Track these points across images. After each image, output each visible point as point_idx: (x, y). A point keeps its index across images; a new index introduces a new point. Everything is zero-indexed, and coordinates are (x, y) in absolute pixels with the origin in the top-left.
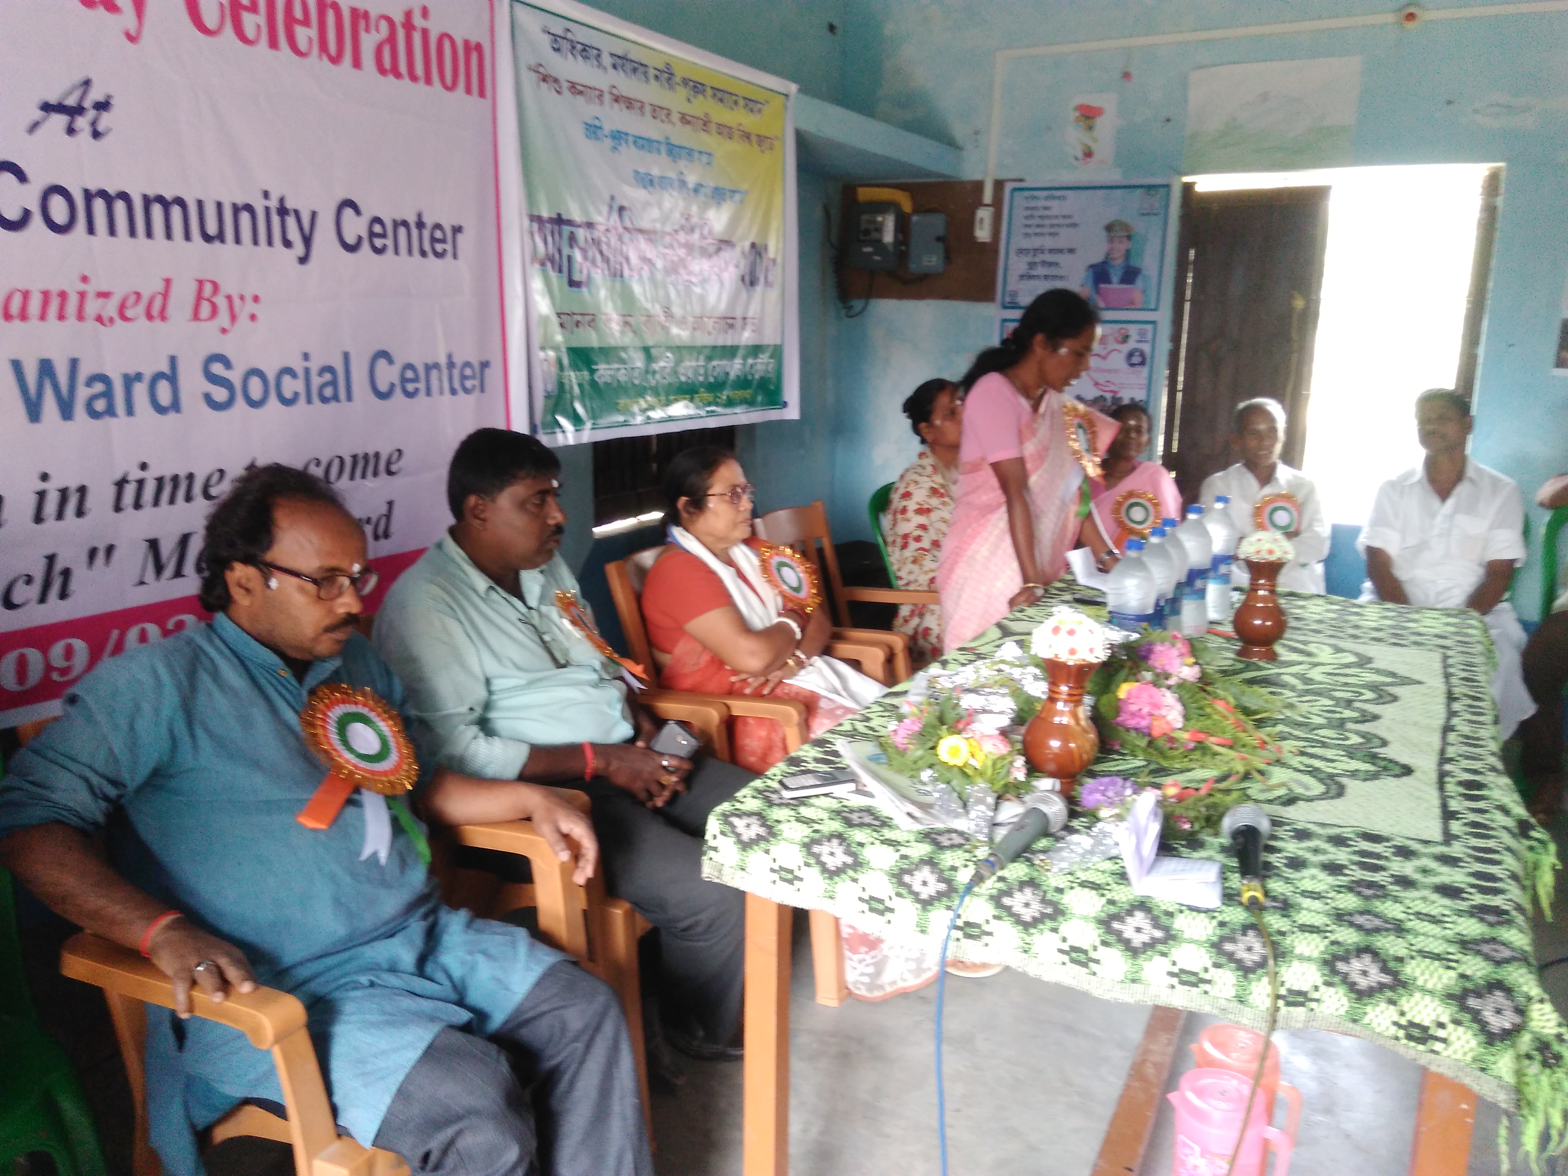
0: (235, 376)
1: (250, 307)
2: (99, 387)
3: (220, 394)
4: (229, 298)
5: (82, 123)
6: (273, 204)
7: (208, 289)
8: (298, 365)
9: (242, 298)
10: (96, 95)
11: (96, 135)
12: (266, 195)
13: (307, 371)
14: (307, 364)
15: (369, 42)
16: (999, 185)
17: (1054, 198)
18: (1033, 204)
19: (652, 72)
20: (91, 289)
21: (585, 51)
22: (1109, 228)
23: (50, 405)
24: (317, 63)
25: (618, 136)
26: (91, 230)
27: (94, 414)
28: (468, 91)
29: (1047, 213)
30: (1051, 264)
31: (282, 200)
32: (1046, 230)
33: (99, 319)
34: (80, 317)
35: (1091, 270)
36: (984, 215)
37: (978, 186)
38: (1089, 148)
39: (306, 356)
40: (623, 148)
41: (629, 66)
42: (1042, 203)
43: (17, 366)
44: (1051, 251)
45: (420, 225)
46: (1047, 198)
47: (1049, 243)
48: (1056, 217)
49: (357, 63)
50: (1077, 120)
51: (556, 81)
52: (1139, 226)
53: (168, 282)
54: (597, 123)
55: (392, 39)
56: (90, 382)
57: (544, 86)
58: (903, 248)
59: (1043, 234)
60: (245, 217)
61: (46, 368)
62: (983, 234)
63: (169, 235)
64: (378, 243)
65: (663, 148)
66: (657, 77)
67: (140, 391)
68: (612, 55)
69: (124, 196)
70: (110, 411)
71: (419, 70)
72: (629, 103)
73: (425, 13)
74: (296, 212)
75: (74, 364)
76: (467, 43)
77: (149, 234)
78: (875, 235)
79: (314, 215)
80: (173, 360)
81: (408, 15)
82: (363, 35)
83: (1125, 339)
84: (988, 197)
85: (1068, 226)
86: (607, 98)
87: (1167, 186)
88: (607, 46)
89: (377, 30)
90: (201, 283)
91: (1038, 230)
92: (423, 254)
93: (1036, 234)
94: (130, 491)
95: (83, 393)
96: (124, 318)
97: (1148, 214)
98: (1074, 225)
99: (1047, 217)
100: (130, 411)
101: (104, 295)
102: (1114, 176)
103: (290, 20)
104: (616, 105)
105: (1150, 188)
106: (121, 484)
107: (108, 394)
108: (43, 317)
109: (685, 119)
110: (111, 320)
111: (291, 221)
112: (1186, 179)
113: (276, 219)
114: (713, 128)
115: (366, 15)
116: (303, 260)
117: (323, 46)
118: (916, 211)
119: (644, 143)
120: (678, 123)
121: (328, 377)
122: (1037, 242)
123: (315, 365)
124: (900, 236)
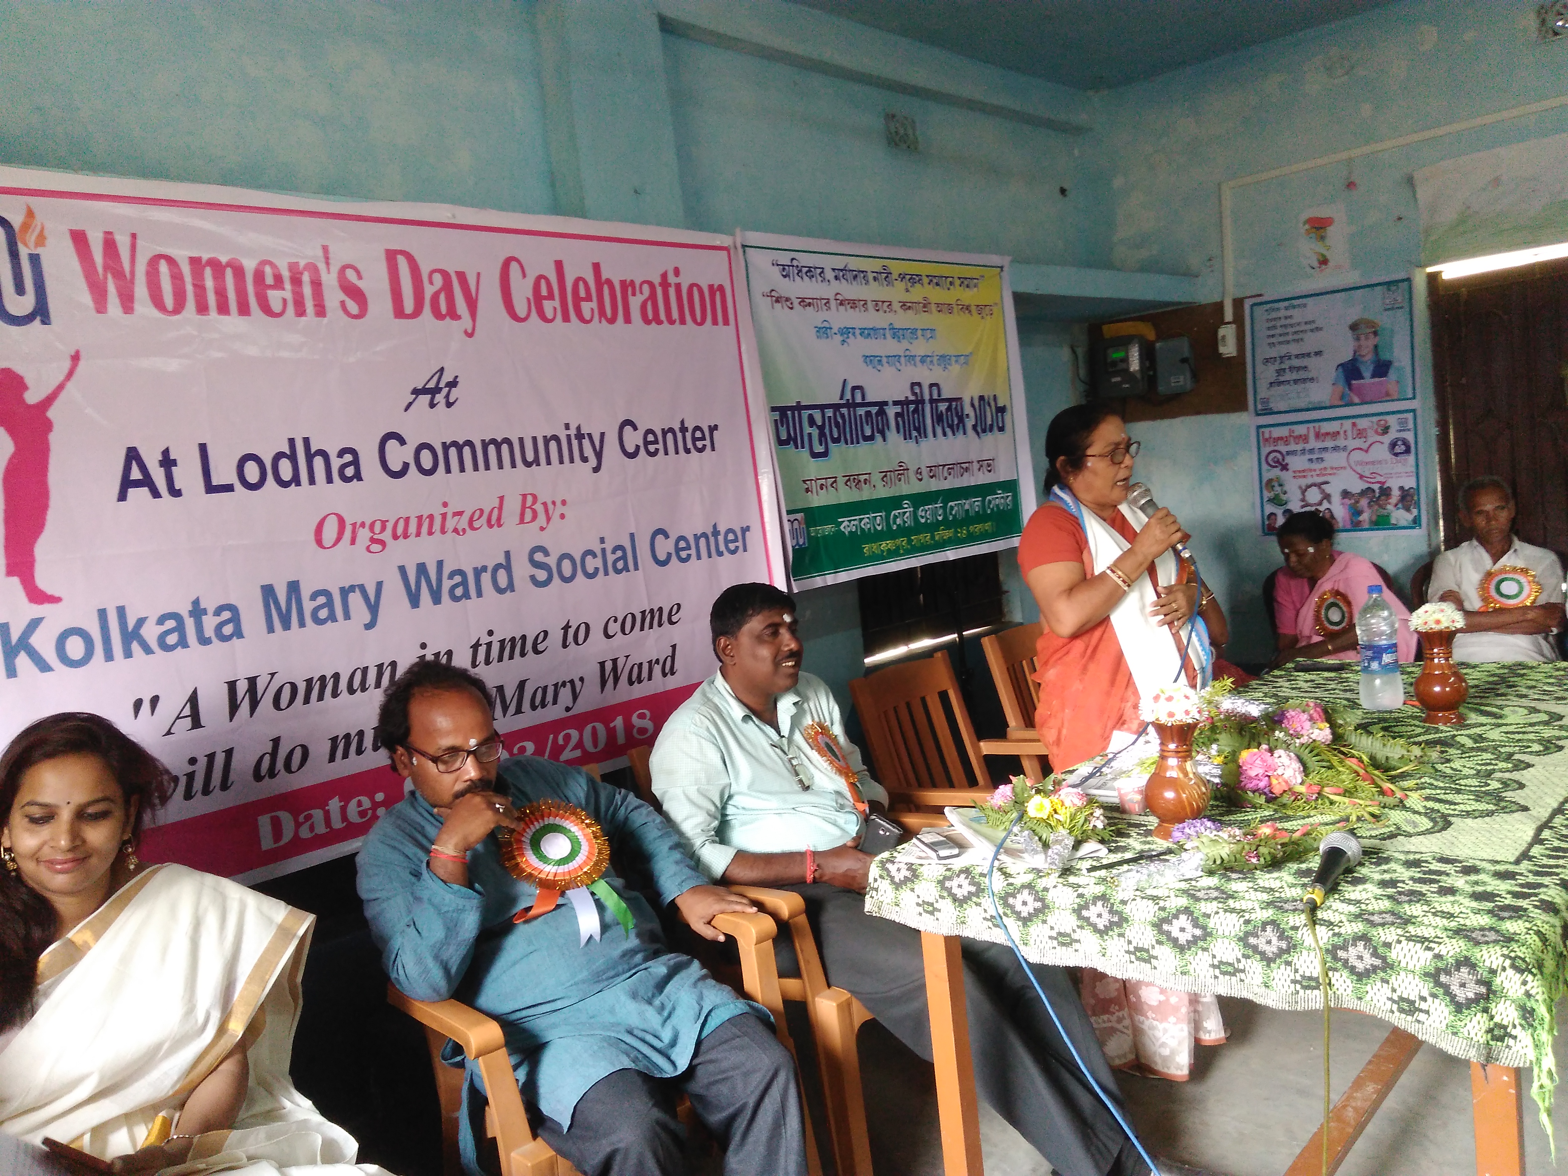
0: (552, 561)
1: (560, 509)
2: (458, 579)
3: (542, 575)
4: (545, 504)
5: (440, 398)
6: (573, 432)
7: (530, 499)
8: (597, 548)
9: (554, 503)
10: (447, 378)
11: (449, 405)
12: (567, 427)
13: (603, 550)
14: (603, 546)
15: (635, 302)
16: (1238, 303)
17: (1294, 307)
18: (1274, 315)
19: (871, 276)
20: (450, 510)
21: (810, 272)
22: (1354, 327)
23: (425, 596)
24: (599, 327)
25: (846, 332)
26: (448, 470)
27: (455, 599)
28: (715, 322)
29: (1288, 321)
30: (1299, 369)
31: (578, 428)
32: (1290, 337)
33: (456, 531)
34: (443, 531)
35: (1340, 369)
36: (1227, 332)
37: (1219, 307)
38: (1323, 255)
39: (602, 540)
40: (852, 339)
41: (849, 275)
42: (1283, 313)
43: (402, 570)
44: (1297, 356)
45: (684, 429)
46: (1286, 308)
47: (1294, 349)
48: (1299, 324)
49: (628, 320)
50: (1308, 232)
51: (787, 299)
52: (1384, 320)
53: (501, 499)
54: (826, 324)
55: (653, 296)
56: (451, 576)
57: (778, 306)
58: (1151, 373)
59: (1288, 342)
60: (553, 445)
61: (422, 569)
62: (1228, 349)
63: (501, 467)
64: (652, 448)
65: (888, 334)
66: (875, 279)
67: (486, 578)
68: (834, 270)
69: (469, 443)
70: (466, 595)
71: (675, 315)
72: (853, 304)
73: (677, 272)
74: (590, 436)
75: (440, 564)
76: (711, 287)
77: (487, 467)
78: (1122, 366)
79: (602, 435)
80: (507, 554)
81: (664, 276)
82: (632, 299)
83: (1386, 430)
84: (1229, 315)
85: (1312, 330)
86: (833, 303)
87: (1408, 280)
88: (828, 263)
89: (641, 293)
90: (524, 496)
91: (1281, 339)
92: (688, 451)
93: (1280, 343)
94: (482, 650)
95: (447, 584)
96: (473, 528)
97: (1392, 309)
98: (1318, 329)
99: (1292, 326)
100: (480, 594)
101: (460, 514)
102: (1353, 278)
103: (577, 300)
104: (842, 308)
105: (1389, 284)
106: (476, 647)
107: (464, 583)
108: (418, 534)
109: (906, 306)
110: (464, 530)
111: (586, 442)
112: (1430, 270)
113: (575, 443)
114: (933, 307)
115: (632, 283)
116: (596, 470)
117: (602, 313)
118: (1160, 337)
119: (868, 333)
120: (900, 311)
121: (619, 553)
122: (1283, 350)
123: (609, 546)
124: (1147, 364)
